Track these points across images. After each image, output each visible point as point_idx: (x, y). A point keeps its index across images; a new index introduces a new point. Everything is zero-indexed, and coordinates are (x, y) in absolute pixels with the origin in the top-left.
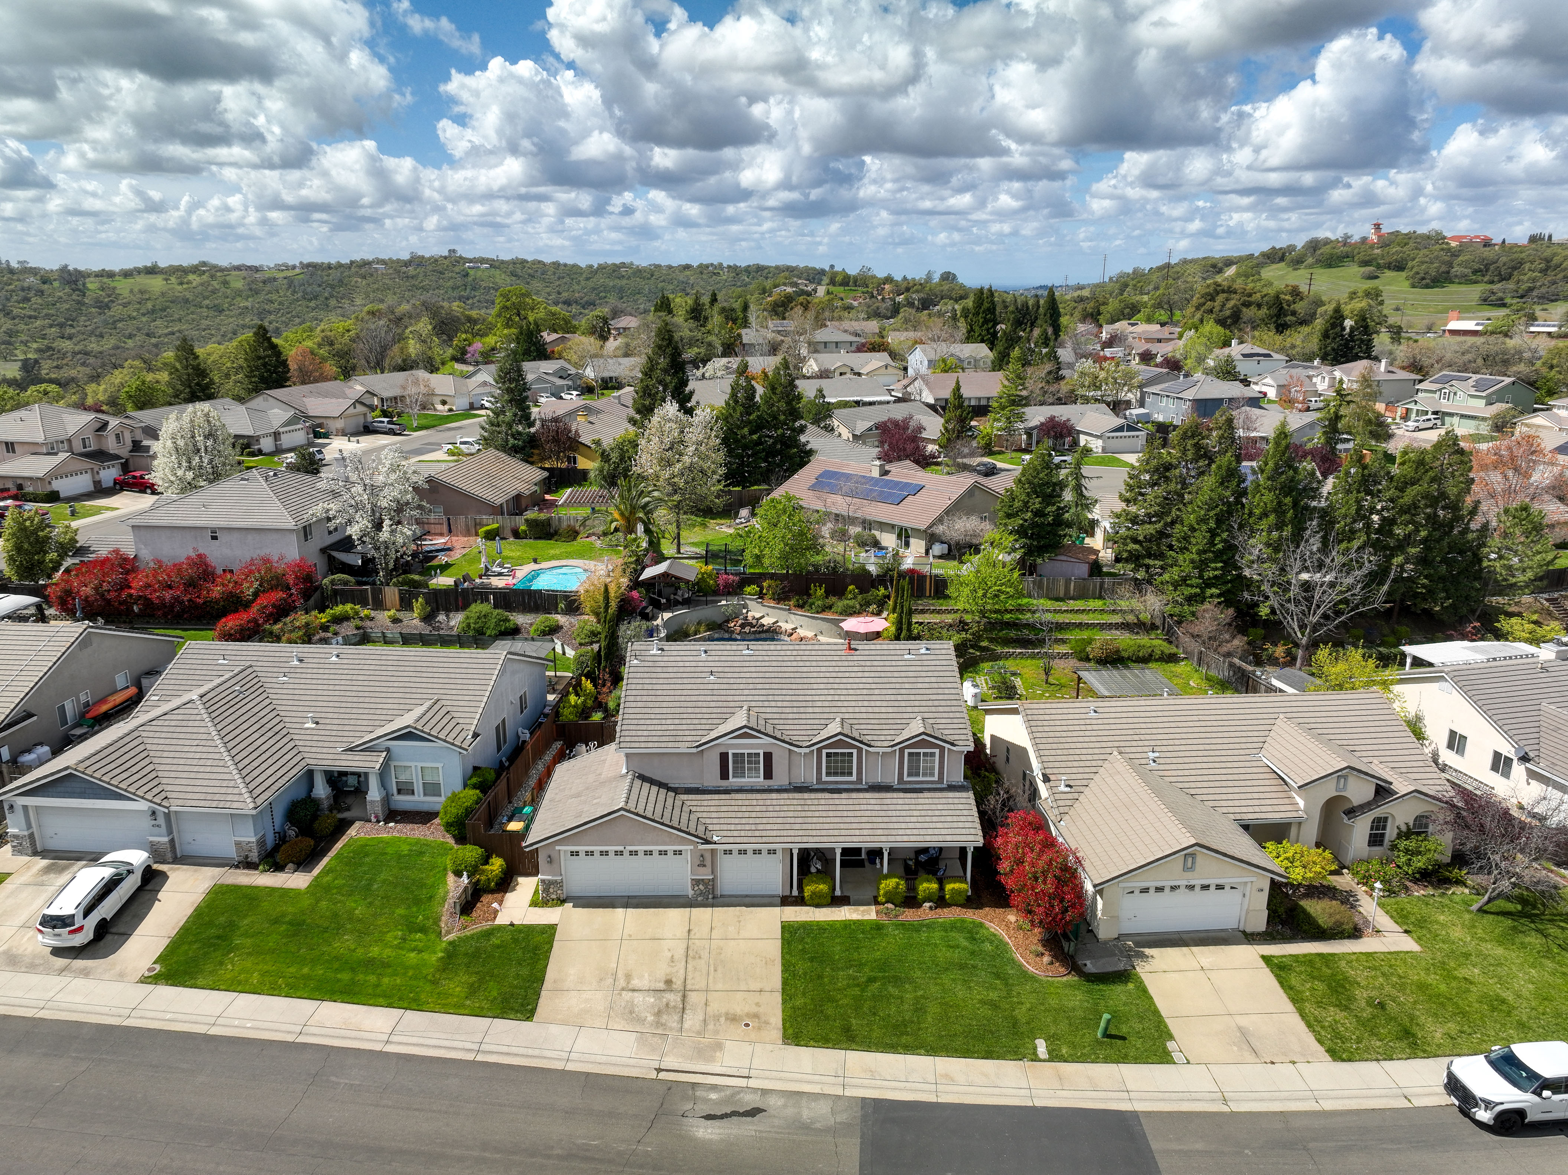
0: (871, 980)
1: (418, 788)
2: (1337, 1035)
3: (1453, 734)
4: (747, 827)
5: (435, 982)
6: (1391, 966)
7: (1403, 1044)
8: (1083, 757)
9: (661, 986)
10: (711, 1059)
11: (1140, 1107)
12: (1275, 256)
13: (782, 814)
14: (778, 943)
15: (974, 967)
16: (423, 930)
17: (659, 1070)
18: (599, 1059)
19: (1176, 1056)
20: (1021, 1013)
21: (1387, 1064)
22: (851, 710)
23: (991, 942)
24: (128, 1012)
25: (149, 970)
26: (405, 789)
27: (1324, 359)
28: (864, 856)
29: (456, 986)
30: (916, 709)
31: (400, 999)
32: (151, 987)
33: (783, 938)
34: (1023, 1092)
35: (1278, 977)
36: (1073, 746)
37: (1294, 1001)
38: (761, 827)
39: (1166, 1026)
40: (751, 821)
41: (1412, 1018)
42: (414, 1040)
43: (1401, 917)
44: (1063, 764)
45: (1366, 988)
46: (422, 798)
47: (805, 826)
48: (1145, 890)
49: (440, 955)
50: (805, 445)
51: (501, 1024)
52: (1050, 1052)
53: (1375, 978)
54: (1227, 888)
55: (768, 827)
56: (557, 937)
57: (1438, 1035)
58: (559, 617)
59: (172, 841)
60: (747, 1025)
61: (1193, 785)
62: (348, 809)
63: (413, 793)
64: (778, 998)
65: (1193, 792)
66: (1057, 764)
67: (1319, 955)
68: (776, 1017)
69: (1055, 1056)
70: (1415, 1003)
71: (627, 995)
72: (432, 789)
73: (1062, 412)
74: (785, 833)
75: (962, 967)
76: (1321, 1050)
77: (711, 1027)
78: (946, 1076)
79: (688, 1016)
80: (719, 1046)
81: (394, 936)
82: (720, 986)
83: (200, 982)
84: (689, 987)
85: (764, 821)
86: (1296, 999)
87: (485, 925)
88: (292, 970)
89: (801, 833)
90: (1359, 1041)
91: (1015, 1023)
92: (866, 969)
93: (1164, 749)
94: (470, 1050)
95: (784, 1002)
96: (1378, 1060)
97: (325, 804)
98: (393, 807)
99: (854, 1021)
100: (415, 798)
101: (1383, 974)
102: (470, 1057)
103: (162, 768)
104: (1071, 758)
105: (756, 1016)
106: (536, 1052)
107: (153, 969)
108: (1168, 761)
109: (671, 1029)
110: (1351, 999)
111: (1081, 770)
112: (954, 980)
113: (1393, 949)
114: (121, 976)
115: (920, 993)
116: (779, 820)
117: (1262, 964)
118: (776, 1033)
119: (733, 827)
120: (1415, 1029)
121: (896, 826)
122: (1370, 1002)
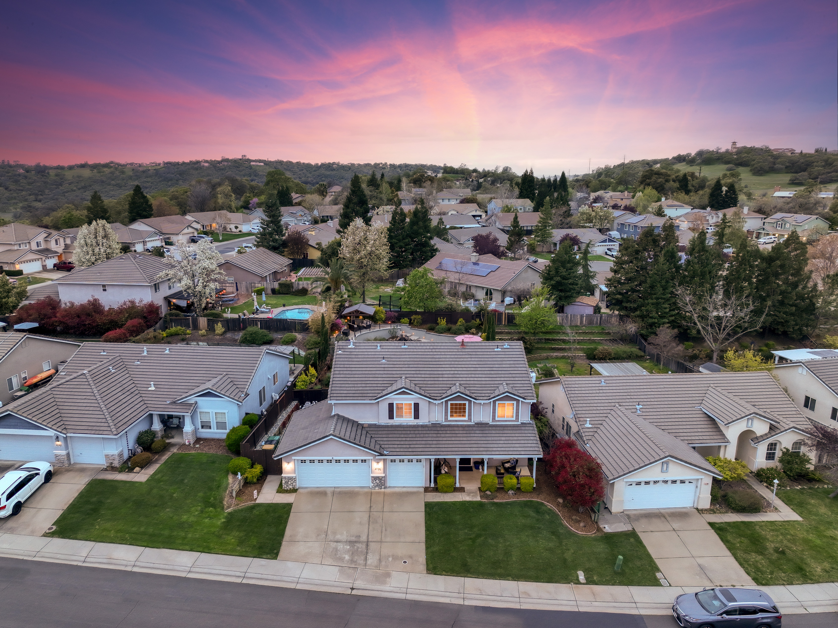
0: (478, 536)
1: (214, 425)
2: (758, 570)
3: (807, 398)
4: (404, 446)
5: (219, 537)
6: (786, 529)
7: (799, 575)
8: (599, 408)
9: (353, 539)
10: (384, 583)
11: (643, 612)
12: (680, 159)
13: (425, 439)
14: (423, 514)
15: (539, 528)
16: (214, 506)
17: (352, 589)
18: (317, 582)
19: (662, 581)
20: (568, 555)
21: (790, 587)
22: (464, 379)
23: (549, 514)
24: (35, 553)
25: (50, 529)
26: (206, 425)
27: (713, 207)
28: (472, 464)
29: (231, 538)
30: (502, 379)
31: (199, 546)
32: (49, 539)
33: (426, 511)
34: (571, 603)
35: (718, 534)
36: (592, 402)
37: (730, 549)
38: (412, 446)
39: (655, 564)
40: (407, 443)
41: (802, 559)
42: (206, 570)
43: (788, 501)
44: (587, 412)
45: (772, 542)
46: (216, 431)
47: (438, 446)
48: (639, 484)
49: (223, 520)
50: (433, 246)
51: (257, 561)
52: (586, 579)
53: (777, 536)
54: (687, 482)
55: (417, 446)
56: (292, 510)
57: (819, 569)
58: (297, 334)
59: (68, 455)
60: (405, 562)
61: (663, 424)
62: (172, 437)
63: (210, 428)
64: (423, 546)
65: (663, 428)
66: (584, 412)
67: (743, 522)
68: (422, 558)
69: (589, 581)
70: (803, 550)
71: (333, 545)
72: (221, 425)
73: (573, 232)
74: (426, 450)
75: (532, 528)
76: (749, 578)
77: (383, 563)
78: (525, 593)
79: (370, 556)
80: (388, 575)
81: (196, 510)
82: (388, 539)
83: (79, 536)
84: (370, 540)
85: (414, 442)
86: (731, 548)
87: (251, 503)
88: (134, 529)
89: (436, 449)
90: (772, 573)
91: (565, 560)
92: (475, 529)
93: (645, 403)
94: (239, 577)
95: (427, 548)
96: (784, 585)
97: (160, 435)
98: (199, 436)
99: (469, 560)
100: (212, 430)
101: (782, 534)
102: (239, 580)
103: (63, 411)
104: (591, 408)
105: (411, 557)
106: (279, 578)
107: (52, 528)
108: (648, 410)
109: (360, 564)
110: (766, 549)
111: (598, 415)
112: (527, 536)
113: (786, 519)
114: (32, 533)
115: (508, 543)
116: (423, 442)
117: (709, 527)
118: (422, 566)
119: (396, 446)
120: (804, 566)
121: (491, 446)
122: (776, 550)
